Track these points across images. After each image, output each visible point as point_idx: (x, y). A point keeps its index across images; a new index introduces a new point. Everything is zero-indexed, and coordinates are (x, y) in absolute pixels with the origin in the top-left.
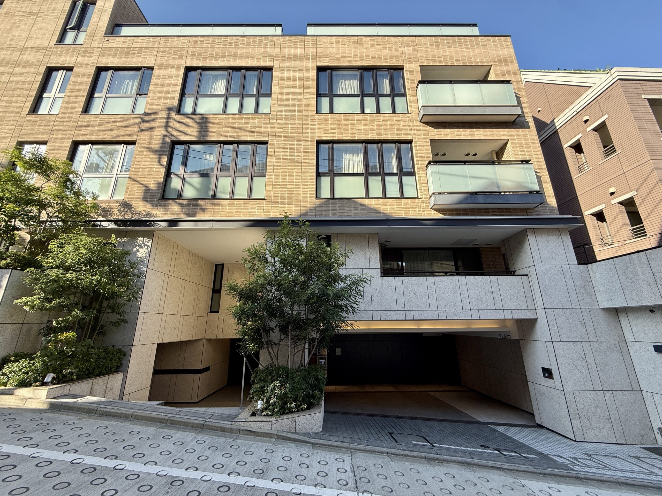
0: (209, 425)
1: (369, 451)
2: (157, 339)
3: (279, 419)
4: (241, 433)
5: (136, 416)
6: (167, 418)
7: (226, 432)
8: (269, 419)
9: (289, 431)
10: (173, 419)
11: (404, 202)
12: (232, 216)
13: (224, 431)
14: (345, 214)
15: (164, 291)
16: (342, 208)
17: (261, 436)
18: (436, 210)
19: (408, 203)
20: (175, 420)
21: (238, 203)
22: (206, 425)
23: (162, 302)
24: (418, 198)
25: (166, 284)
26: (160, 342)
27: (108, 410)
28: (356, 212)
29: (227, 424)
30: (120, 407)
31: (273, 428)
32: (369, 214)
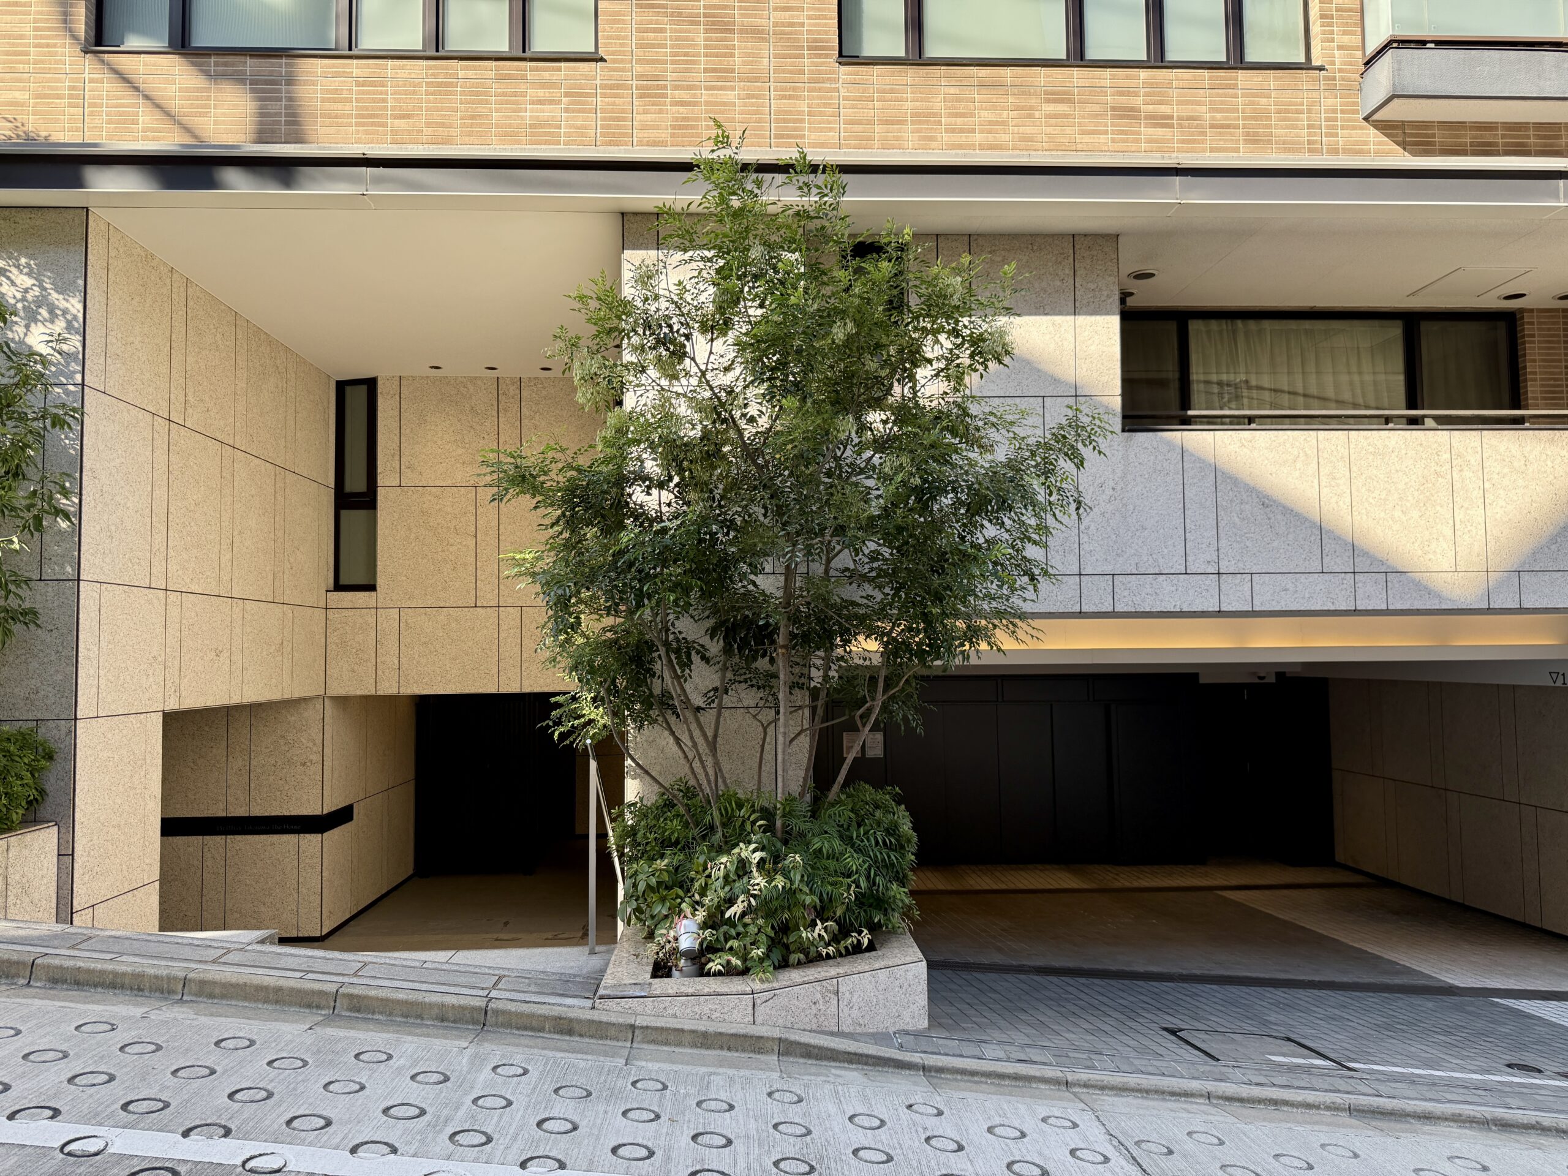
0: (504, 1012)
1: (1140, 1091)
2: (160, 696)
3: (775, 985)
4: (637, 1039)
5: (203, 983)
6: (331, 988)
7: (581, 1035)
8: (736, 984)
9: (814, 1027)
10: (356, 991)
11: (1248, 84)
12: (447, 142)
13: (570, 1032)
14: (978, 137)
15: (160, 492)
16: (962, 107)
17: (721, 1048)
18: (1387, 128)
19: (1264, 92)
20: (366, 997)
21: (471, 74)
22: (497, 1012)
23: (159, 539)
24: (1307, 66)
25: (161, 458)
26: (172, 705)
27: (80, 964)
28: (1028, 130)
29: (576, 1007)
30: (122, 954)
31: (759, 1020)
32: (1086, 139)
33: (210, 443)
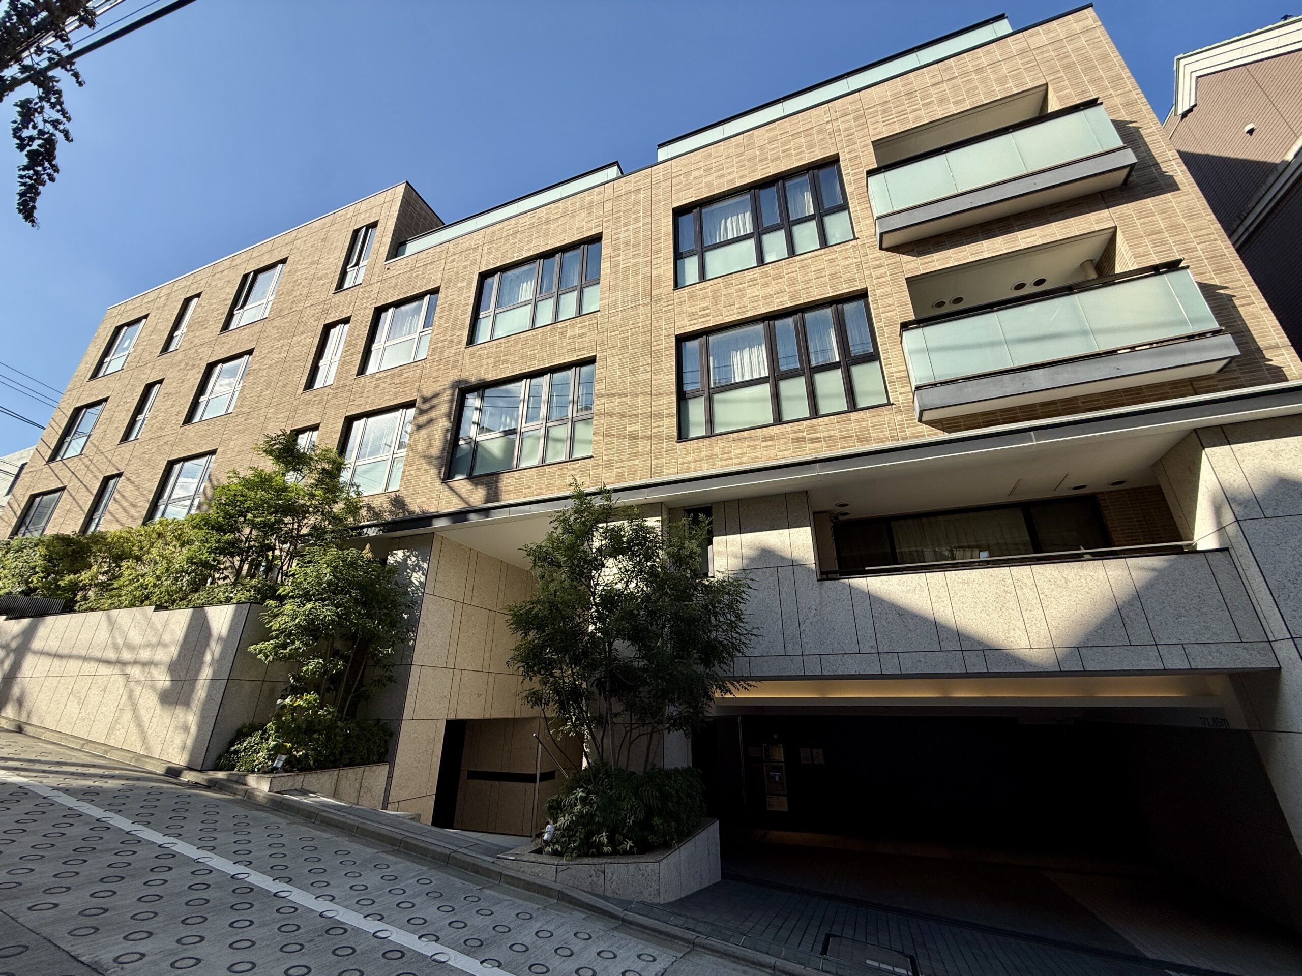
0: (456, 858)
1: (734, 957)
2: (446, 712)
3: (571, 863)
4: (502, 880)
6: (400, 837)
7: (481, 875)
9: (590, 890)
13: (477, 873)
15: (456, 631)
17: (534, 892)
20: (411, 843)
21: (550, 470)
22: (452, 857)
23: (453, 650)
24: (889, 404)
25: (458, 619)
26: (452, 717)
28: (755, 454)
31: (559, 880)
32: (781, 453)
33: (483, 610)
